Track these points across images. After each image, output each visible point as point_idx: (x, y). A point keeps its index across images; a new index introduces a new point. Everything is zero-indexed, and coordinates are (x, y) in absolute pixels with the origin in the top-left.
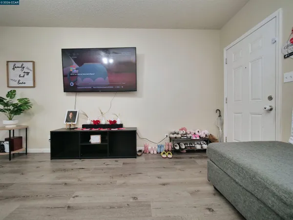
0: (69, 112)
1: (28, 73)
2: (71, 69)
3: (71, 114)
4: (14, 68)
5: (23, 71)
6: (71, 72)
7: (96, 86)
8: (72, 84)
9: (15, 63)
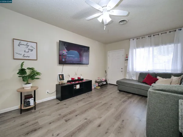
0: (59, 75)
1: (32, 50)
2: (64, 52)
3: (61, 76)
4: (19, 45)
5: (28, 48)
6: (64, 54)
7: (75, 61)
8: (63, 60)
9: (21, 41)
